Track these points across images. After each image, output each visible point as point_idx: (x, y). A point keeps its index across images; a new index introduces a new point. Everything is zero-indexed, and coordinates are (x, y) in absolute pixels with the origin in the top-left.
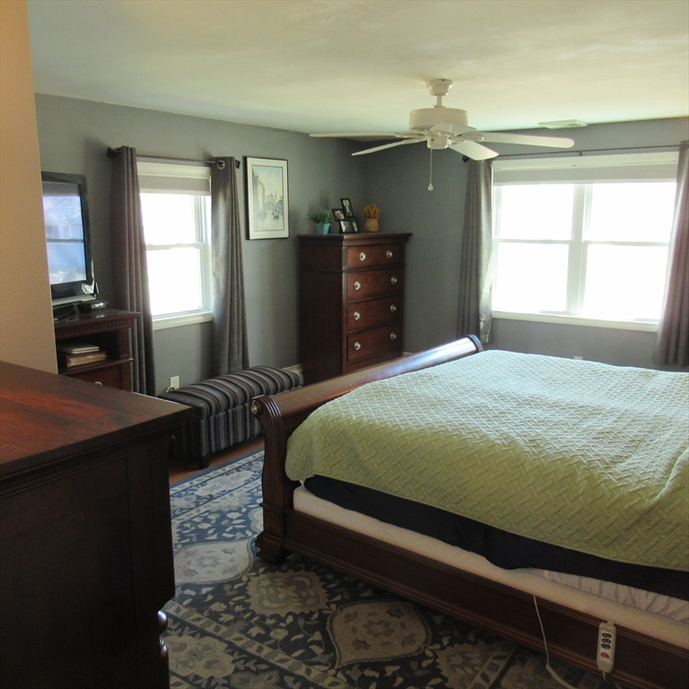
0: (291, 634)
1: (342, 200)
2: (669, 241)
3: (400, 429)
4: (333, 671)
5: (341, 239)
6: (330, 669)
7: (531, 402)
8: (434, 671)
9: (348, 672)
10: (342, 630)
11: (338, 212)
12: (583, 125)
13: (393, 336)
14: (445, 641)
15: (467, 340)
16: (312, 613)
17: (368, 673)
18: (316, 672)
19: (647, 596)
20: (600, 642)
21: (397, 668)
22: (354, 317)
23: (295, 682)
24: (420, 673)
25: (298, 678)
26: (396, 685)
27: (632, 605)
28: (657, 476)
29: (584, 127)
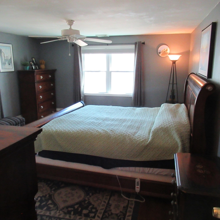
0: (41, 203)
1: (32, 58)
2: (133, 71)
3: (71, 132)
4: (58, 211)
5: (34, 72)
6: (57, 211)
7: (106, 119)
8: (90, 204)
9: (63, 210)
10: (58, 198)
11: (31, 62)
12: (108, 36)
13: (53, 103)
14: (91, 194)
15: (80, 102)
16: (46, 195)
17: (70, 209)
18: (53, 213)
19: (147, 169)
20: (136, 184)
21: (78, 206)
22: (40, 98)
23: (47, 217)
24: (85, 205)
25: (47, 216)
26: (79, 210)
27: (143, 173)
28: (147, 136)
29: (108, 37)
